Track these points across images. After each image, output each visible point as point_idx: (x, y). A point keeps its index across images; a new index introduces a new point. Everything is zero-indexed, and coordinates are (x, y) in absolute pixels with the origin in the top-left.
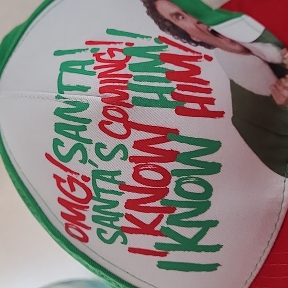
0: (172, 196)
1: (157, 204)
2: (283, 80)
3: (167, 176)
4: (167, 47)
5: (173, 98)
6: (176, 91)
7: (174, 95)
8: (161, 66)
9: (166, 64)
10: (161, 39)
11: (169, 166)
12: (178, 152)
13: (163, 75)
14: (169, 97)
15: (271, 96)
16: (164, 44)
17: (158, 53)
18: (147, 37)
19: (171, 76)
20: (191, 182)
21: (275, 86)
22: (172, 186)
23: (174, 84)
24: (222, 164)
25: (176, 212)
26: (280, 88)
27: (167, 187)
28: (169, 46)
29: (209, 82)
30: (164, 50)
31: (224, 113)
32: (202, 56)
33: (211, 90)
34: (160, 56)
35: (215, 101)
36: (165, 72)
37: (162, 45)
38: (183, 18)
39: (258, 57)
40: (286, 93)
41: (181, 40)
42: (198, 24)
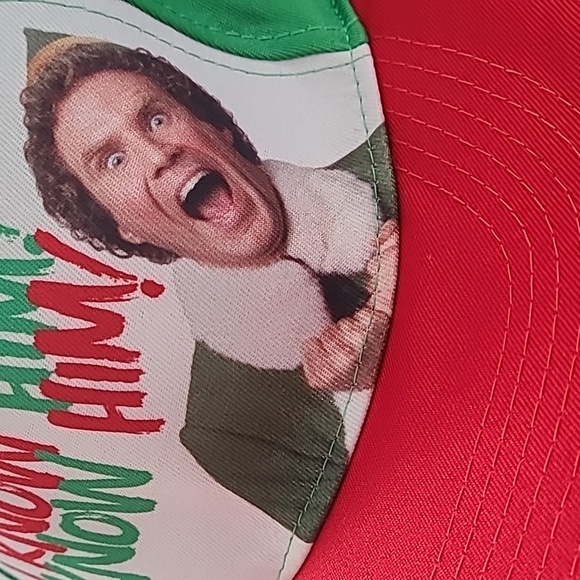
0: (55, 531)
2: (345, 325)
3: (44, 508)
4: (50, 263)
5: (43, 393)
6: (54, 378)
7: (47, 387)
8: (26, 316)
9: (41, 310)
10: (43, 240)
11: (47, 494)
12: (63, 479)
13: (28, 340)
14: (34, 391)
15: (301, 368)
16: (46, 255)
17: (26, 280)
18: (9, 231)
19: (47, 341)
20: (93, 519)
21: (319, 342)
23: (50, 362)
24: (158, 501)
25: (66, 554)
26: (329, 346)
27: (46, 520)
28: (57, 260)
29: (138, 354)
30: (42, 271)
31: (162, 422)
32: (137, 285)
33: (140, 372)
34: (29, 287)
35: (145, 397)
36: (35, 332)
37: (39, 257)
38: (119, 162)
39: (299, 261)
40: (342, 361)
41: (91, 243)
42: (158, 173)
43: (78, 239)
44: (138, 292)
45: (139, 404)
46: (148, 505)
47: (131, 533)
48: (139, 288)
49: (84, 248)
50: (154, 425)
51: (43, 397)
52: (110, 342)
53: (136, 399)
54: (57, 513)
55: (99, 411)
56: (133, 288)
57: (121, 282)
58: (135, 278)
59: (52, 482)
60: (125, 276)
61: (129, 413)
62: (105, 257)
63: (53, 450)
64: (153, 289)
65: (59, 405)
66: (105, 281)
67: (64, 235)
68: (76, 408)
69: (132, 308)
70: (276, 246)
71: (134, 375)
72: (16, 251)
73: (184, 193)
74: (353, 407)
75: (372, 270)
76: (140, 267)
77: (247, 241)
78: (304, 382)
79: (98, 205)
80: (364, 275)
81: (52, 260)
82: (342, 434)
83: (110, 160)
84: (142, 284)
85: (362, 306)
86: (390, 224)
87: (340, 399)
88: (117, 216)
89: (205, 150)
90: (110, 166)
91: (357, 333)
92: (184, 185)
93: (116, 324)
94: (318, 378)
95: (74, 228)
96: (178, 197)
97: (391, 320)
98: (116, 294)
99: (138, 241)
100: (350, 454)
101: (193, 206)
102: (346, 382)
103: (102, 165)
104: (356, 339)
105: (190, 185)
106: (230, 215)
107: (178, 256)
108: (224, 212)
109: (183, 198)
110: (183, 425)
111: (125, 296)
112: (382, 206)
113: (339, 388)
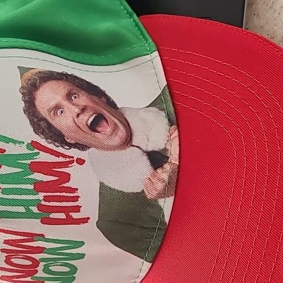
2: (159, 171)
3: (36, 263)
4: (38, 154)
5: (39, 210)
6: (43, 203)
7: (40, 207)
8: (30, 177)
9: (35, 174)
10: (34, 145)
11: (37, 256)
12: (45, 248)
13: (31, 187)
14: (35, 209)
15: (143, 191)
16: (36, 151)
17: (29, 162)
18: (20, 143)
19: (39, 187)
20: (57, 265)
21: (149, 179)
22: (40, 268)
23: (41, 196)
24: (86, 254)
26: (154, 180)
27: (36, 269)
28: (41, 152)
29: (77, 189)
30: (35, 158)
31: (89, 218)
32: (74, 160)
33: (78, 197)
34: (30, 165)
35: (81, 208)
36: (34, 184)
37: (33, 152)
38: (62, 112)
39: (137, 147)
40: (160, 186)
41: (54, 144)
42: (78, 116)
43: (49, 143)
44: (75, 163)
45: (79, 211)
46: (82, 256)
47: (74, 269)
48: (75, 161)
49: (51, 146)
50: (85, 220)
51: (39, 212)
52: (65, 185)
53: (77, 209)
54: (42, 264)
55: (62, 216)
56: (73, 162)
57: (68, 159)
58: (73, 157)
59: (40, 250)
60: (69, 157)
61: (75, 215)
62: (60, 150)
63: (42, 236)
64: (81, 162)
65: (45, 215)
66: (61, 159)
67: (43, 142)
68: (53, 216)
69: (73, 170)
70: (128, 141)
71: (76, 199)
72: (23, 150)
73: (89, 123)
74: (167, 205)
75: (168, 147)
76: (75, 153)
77: (117, 140)
78: (145, 197)
79: (55, 129)
80: (165, 150)
81: (39, 152)
82: (163, 216)
83: (58, 112)
84: (76, 160)
85: (166, 162)
86: (174, 127)
87: (161, 202)
88: (64, 133)
89: (95, 106)
90: (59, 114)
91: (165, 173)
92: (89, 119)
93: (67, 177)
95: (47, 139)
96: (87, 125)
97: (179, 167)
98: (66, 164)
99: (73, 142)
100: (167, 224)
101: (93, 127)
102: (163, 194)
103: (55, 114)
104: (165, 176)
105: (91, 119)
106: (109, 130)
107: (89, 148)
108: (106, 129)
109: (89, 125)
110: (97, 219)
111: (70, 165)
112: (170, 120)
113: (160, 197)
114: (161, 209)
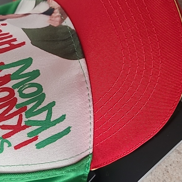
0: (20, 101)
1: (15, 109)
2: (53, 14)
3: (11, 91)
11: (9, 85)
12: (10, 75)
15: (50, 25)
20: (27, 88)
21: (50, 20)
22: (17, 95)
24: (39, 69)
25: (28, 109)
26: (53, 19)
27: (15, 97)
31: (25, 42)
33: (12, 35)
45: (16, 41)
46: (36, 73)
47: (40, 87)
54: (16, 90)
55: (7, 45)
59: (8, 78)
63: (2, 63)
74: (68, 23)
84: (1, 25)
85: (54, 10)
91: (57, 13)
94: (56, 24)
100: (75, 30)
102: (62, 20)
104: (58, 14)
113: (62, 23)
114: (66, 27)
